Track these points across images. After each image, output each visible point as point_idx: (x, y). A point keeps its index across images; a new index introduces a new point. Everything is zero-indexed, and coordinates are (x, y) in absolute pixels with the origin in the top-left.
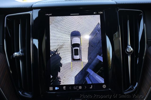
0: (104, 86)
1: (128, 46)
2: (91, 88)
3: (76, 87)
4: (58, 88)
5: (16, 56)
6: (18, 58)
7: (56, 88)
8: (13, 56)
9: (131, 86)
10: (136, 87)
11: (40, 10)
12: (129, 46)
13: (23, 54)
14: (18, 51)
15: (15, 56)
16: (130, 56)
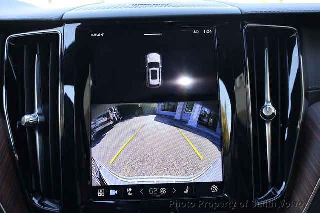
0: (215, 189)
1: (266, 104)
2: (187, 192)
3: (153, 190)
4: (117, 192)
5: (28, 123)
6: (32, 127)
7: (111, 191)
8: (21, 124)
9: (272, 189)
10: (282, 192)
11: (80, 24)
12: (268, 103)
13: (43, 118)
14: (32, 112)
15: (26, 123)
16: (270, 124)
